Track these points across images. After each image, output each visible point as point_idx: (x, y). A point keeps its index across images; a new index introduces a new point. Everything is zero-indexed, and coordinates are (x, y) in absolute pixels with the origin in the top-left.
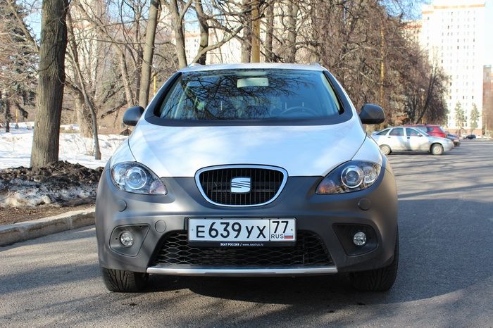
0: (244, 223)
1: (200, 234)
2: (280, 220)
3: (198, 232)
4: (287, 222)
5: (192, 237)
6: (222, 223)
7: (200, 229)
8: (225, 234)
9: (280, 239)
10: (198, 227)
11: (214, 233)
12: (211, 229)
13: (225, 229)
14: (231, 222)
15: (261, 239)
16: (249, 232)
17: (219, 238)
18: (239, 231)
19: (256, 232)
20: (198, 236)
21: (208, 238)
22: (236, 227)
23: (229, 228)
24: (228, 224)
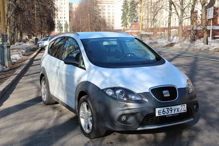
0: (173, 107)
1: (160, 114)
2: (183, 105)
3: (159, 113)
4: (184, 105)
5: (157, 115)
6: (167, 109)
7: (160, 112)
8: (168, 112)
9: (183, 112)
10: (159, 111)
11: (164, 112)
12: (163, 111)
13: (168, 111)
14: (169, 108)
15: (178, 112)
16: (175, 111)
17: (166, 114)
18: (172, 111)
19: (176, 110)
20: (159, 114)
21: (162, 115)
22: (171, 109)
23: (169, 110)
24: (168, 109)
